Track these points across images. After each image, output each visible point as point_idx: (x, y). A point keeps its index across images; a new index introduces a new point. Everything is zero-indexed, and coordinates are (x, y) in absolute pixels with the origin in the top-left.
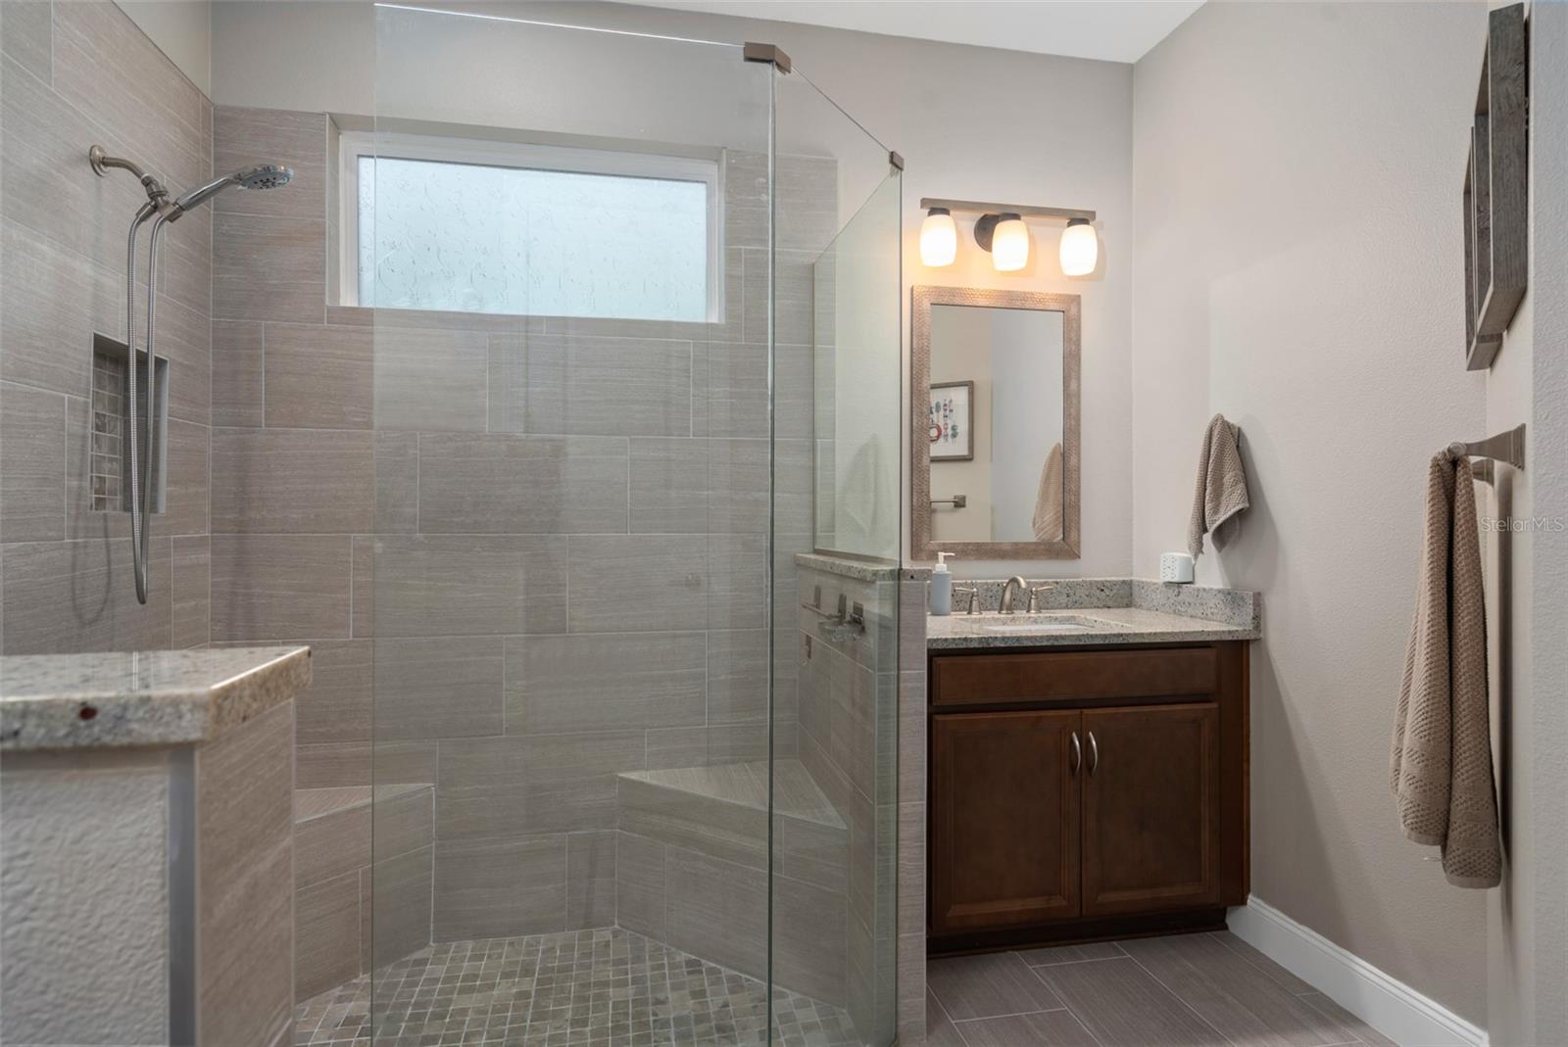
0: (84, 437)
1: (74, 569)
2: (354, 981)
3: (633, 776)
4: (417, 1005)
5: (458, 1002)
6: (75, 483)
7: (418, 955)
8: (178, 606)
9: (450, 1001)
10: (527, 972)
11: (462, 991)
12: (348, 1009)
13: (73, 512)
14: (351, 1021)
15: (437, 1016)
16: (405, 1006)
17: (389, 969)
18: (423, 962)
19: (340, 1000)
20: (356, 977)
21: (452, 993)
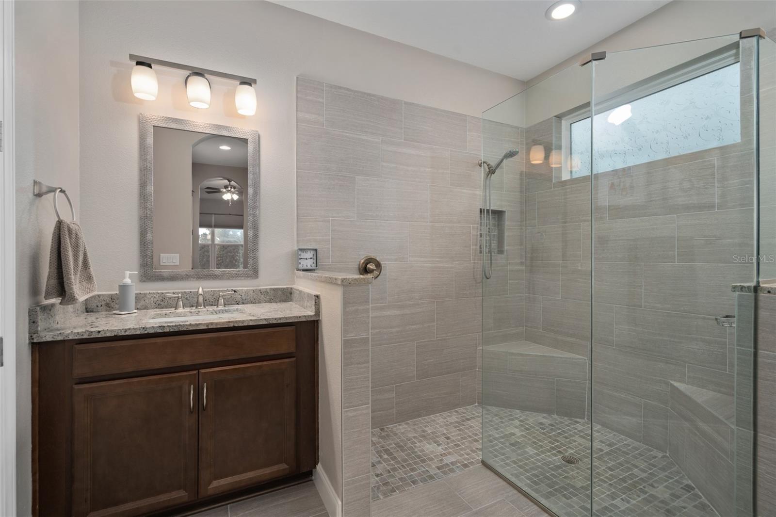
0: (477, 235)
1: (474, 268)
2: (553, 416)
3: (676, 384)
4: (563, 431)
5: (577, 438)
6: (474, 247)
7: (578, 420)
8: (511, 282)
9: (574, 436)
10: (610, 445)
11: (581, 436)
12: (544, 421)
13: (474, 254)
14: (541, 424)
15: (566, 438)
16: (560, 429)
17: (566, 418)
18: (578, 422)
19: (544, 417)
20: (554, 415)
21: (577, 435)
